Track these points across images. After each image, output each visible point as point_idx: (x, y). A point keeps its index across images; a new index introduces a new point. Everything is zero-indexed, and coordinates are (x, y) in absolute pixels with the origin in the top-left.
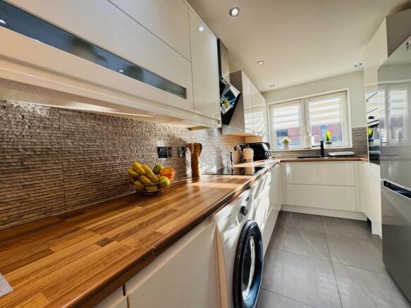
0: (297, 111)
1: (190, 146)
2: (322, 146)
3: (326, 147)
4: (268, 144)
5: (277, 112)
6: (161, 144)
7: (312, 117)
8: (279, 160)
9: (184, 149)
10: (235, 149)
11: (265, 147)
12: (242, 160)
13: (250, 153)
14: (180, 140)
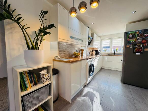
0: (109, 42)
1: (81, 50)
2: (115, 52)
3: (116, 52)
4: (100, 51)
5: (103, 42)
6: (77, 49)
7: (113, 44)
8: (102, 55)
9: (80, 50)
10: (91, 51)
11: (99, 51)
12: (92, 54)
13: (94, 52)
14: (80, 49)
